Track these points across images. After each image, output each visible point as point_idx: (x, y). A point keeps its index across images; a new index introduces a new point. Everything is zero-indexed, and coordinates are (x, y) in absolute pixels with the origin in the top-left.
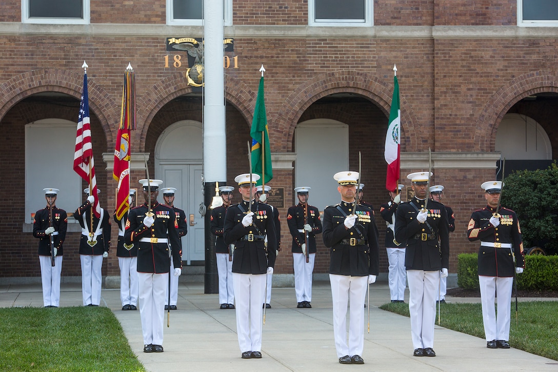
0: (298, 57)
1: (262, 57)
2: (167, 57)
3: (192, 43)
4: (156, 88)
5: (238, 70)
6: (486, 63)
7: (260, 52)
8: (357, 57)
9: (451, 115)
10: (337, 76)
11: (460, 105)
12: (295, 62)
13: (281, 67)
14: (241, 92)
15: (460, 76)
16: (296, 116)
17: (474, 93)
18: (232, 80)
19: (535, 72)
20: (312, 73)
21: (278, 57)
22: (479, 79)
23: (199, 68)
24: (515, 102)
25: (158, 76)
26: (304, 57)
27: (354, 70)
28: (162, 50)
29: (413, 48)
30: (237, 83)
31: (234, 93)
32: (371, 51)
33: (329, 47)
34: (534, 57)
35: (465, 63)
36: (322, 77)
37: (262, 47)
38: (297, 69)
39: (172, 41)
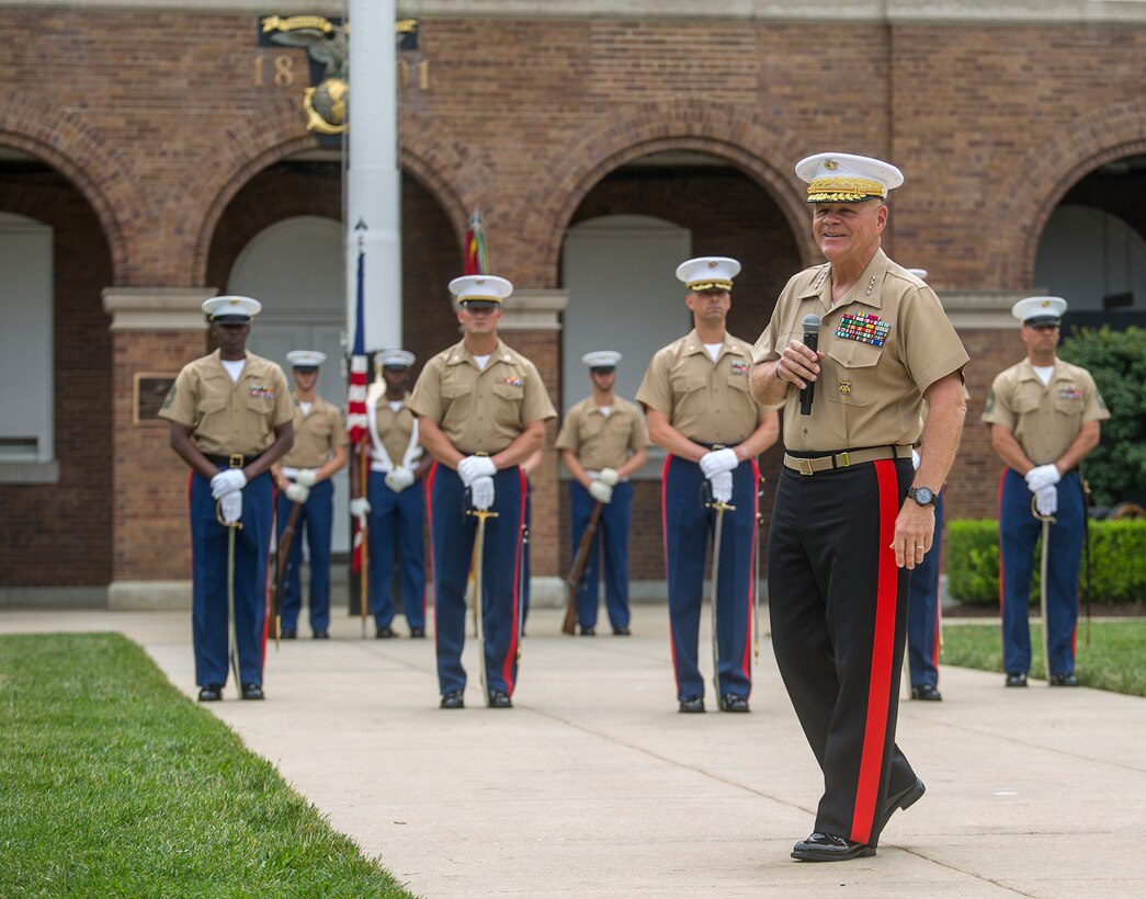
0: (572, 65)
1: (485, 64)
2: (259, 61)
3: (319, 29)
4: (231, 135)
5: (430, 92)
6: (1012, 83)
7: (481, 53)
8: (711, 66)
9: (931, 203)
10: (664, 109)
11: (952, 181)
12: (564, 77)
13: (530, 88)
14: (437, 146)
15: (953, 113)
16: (566, 205)
17: (984, 152)
18: (414, 117)
19: (1124, 106)
20: (604, 104)
21: (523, 64)
22: (997, 120)
23: (335, 88)
24: (1080, 174)
25: (239, 108)
26: (586, 64)
27: (705, 96)
28: (246, 44)
29: (844, 45)
30: (426, 125)
31: (419, 149)
32: (743, 52)
33: (646, 42)
34: (1123, 70)
35: (963, 82)
36: (628, 113)
37: (486, 40)
38: (569, 92)
39: (272, 23)
